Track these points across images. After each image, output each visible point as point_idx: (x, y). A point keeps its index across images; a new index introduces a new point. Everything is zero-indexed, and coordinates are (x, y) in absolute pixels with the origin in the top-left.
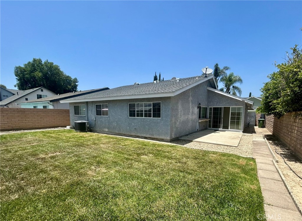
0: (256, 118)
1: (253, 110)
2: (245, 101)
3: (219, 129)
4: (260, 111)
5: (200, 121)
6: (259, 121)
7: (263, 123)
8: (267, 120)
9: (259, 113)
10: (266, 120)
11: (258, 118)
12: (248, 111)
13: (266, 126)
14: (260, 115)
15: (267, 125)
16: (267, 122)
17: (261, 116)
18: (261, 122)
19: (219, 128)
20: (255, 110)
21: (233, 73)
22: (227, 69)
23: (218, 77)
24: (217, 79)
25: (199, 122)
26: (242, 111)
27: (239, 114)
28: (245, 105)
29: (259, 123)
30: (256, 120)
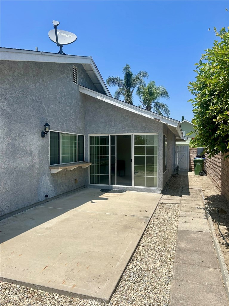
0: (190, 156)
1: (185, 141)
2: (161, 121)
3: (114, 186)
4: (196, 143)
5: (55, 171)
6: (195, 162)
7: (202, 165)
8: (208, 161)
9: (194, 147)
10: (206, 160)
11: (194, 157)
12: (177, 143)
13: (208, 173)
14: (196, 151)
15: (208, 171)
16: (208, 164)
17: (198, 152)
18: (198, 163)
19: (112, 184)
20: (188, 142)
21: (154, 83)
22: (144, 76)
23: (132, 87)
24: (131, 90)
25: (53, 175)
26: (158, 144)
27: (151, 150)
28: (162, 131)
29: (195, 165)
30: (190, 160)
